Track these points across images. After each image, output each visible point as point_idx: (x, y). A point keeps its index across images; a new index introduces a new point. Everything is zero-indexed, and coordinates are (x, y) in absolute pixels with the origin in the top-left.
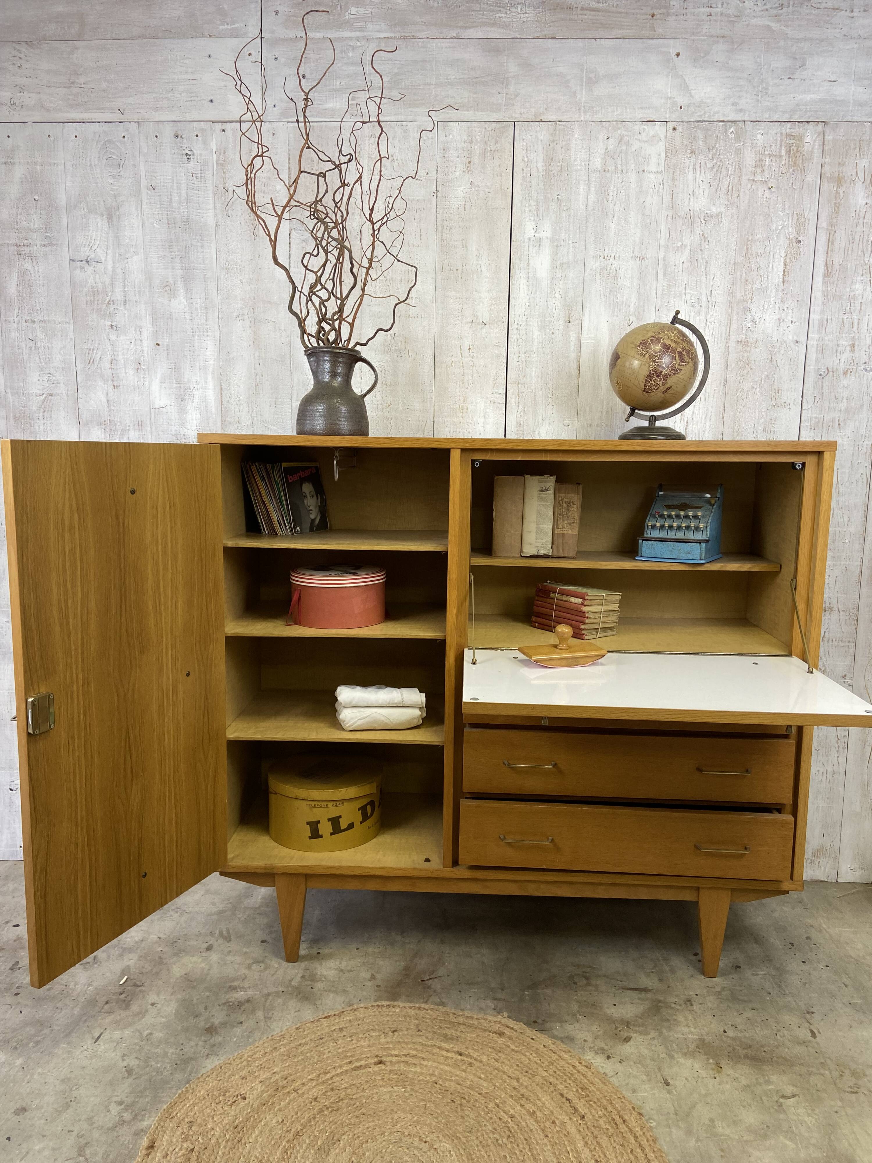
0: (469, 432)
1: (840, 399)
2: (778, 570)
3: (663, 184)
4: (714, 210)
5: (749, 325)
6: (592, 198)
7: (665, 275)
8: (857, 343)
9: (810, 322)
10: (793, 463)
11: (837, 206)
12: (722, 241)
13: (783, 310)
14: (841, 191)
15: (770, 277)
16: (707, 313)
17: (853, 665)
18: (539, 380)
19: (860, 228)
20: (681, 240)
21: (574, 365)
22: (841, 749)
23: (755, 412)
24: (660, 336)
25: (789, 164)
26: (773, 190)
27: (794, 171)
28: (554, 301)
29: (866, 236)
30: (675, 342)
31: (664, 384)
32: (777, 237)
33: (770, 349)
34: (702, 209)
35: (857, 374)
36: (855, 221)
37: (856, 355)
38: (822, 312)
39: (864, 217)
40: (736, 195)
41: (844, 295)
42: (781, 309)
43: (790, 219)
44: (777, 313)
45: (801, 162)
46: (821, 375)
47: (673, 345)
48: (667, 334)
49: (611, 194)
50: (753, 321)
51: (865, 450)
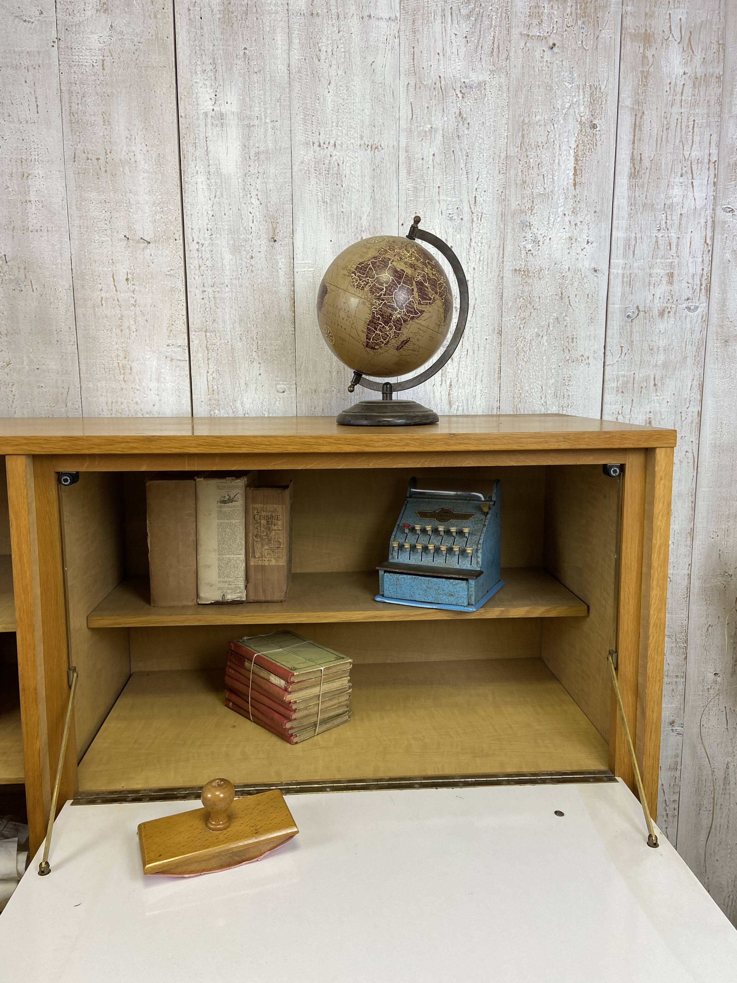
0: (137, 403)
1: (655, 349)
2: (584, 614)
3: (399, 37)
4: (475, 78)
5: (529, 247)
6: (296, 55)
7: (409, 173)
8: (676, 273)
9: (613, 242)
10: (605, 466)
11: (645, 76)
12: (488, 124)
13: (576, 225)
14: (649, 54)
15: (556, 178)
16: (471, 229)
17: (682, 707)
18: (237, 325)
19: (676, 109)
20: (430, 122)
21: (286, 305)
22: (670, 818)
23: (542, 370)
24: (387, 256)
25: (577, 13)
26: (555, 49)
27: (583, 23)
28: (250, 210)
29: (685, 119)
30: (412, 266)
31: (397, 335)
32: (564, 119)
33: (560, 281)
34: (458, 76)
35: (678, 315)
36: (670, 98)
37: (676, 287)
38: (629, 228)
39: (682, 93)
40: (504, 56)
41: (658, 204)
42: (573, 224)
43: (581, 93)
44: (567, 228)
45: (593, 10)
46: (628, 316)
47: (409, 271)
48: (399, 253)
49: (324, 49)
50: (536, 241)
51: (689, 419)
